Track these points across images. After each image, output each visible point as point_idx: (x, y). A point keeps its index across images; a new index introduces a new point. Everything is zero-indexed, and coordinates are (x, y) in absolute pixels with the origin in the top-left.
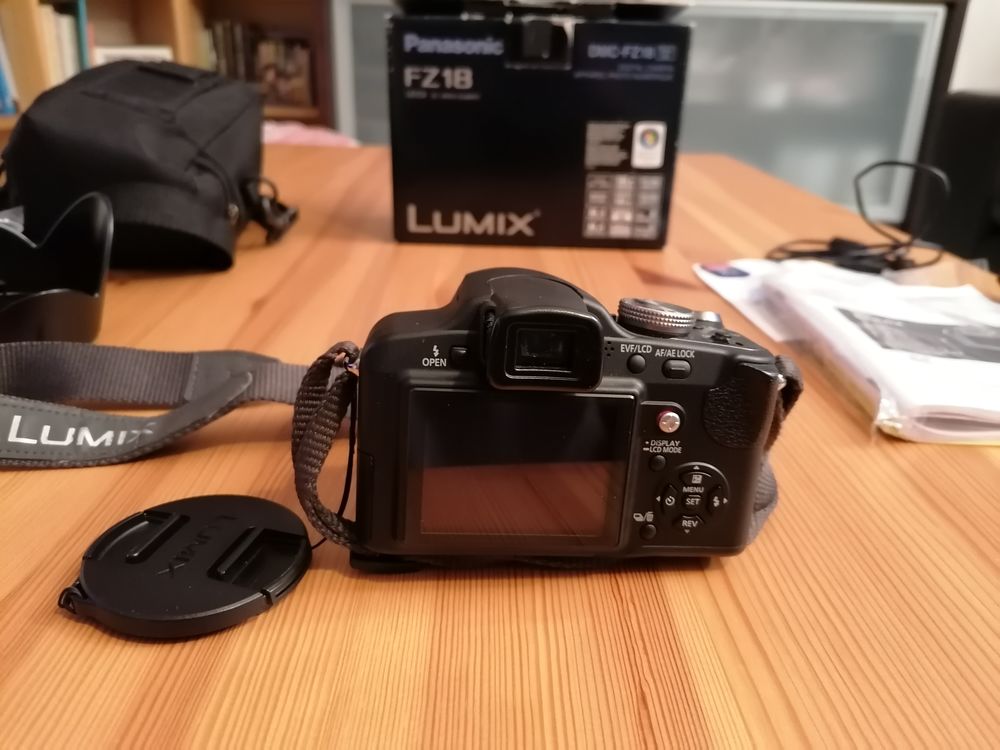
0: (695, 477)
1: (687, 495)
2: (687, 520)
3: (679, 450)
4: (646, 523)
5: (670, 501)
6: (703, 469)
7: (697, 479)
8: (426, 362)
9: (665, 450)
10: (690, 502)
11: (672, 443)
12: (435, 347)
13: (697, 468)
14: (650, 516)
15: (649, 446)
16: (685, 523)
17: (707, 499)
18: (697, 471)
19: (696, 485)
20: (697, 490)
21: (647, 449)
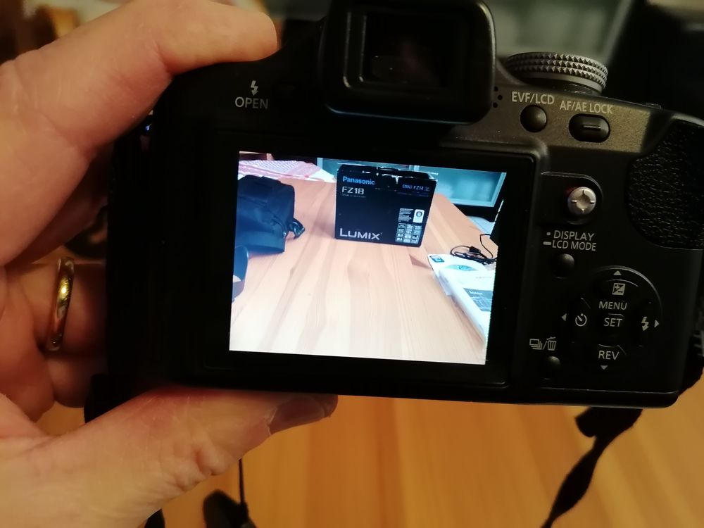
0: (616, 286)
1: (606, 312)
2: (605, 350)
3: (593, 247)
4: (546, 353)
5: (581, 320)
6: (626, 275)
7: (620, 290)
8: (240, 102)
9: (574, 246)
10: (610, 322)
11: (584, 236)
12: (254, 82)
13: (618, 273)
14: (552, 343)
15: (550, 239)
16: (601, 354)
17: (632, 318)
18: (618, 277)
19: (618, 299)
20: (618, 306)
21: (549, 243)
